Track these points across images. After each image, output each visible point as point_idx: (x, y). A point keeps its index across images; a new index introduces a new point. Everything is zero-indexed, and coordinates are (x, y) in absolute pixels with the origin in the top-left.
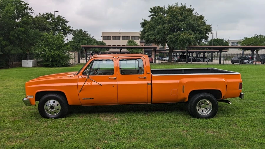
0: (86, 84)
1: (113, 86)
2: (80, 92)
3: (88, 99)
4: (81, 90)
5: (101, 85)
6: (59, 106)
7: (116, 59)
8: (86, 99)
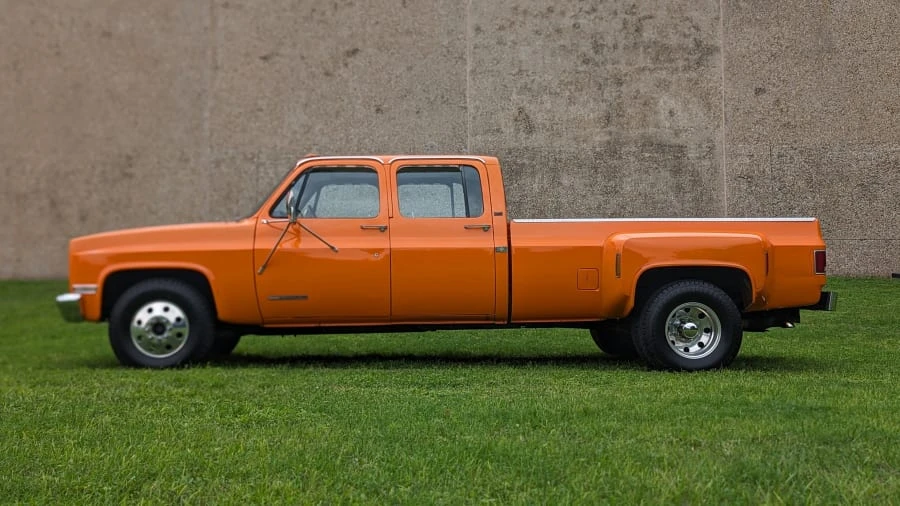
0: (284, 245)
2: (260, 274)
3: (287, 299)
4: (264, 267)
5: (333, 248)
6: (185, 323)
8: (281, 299)
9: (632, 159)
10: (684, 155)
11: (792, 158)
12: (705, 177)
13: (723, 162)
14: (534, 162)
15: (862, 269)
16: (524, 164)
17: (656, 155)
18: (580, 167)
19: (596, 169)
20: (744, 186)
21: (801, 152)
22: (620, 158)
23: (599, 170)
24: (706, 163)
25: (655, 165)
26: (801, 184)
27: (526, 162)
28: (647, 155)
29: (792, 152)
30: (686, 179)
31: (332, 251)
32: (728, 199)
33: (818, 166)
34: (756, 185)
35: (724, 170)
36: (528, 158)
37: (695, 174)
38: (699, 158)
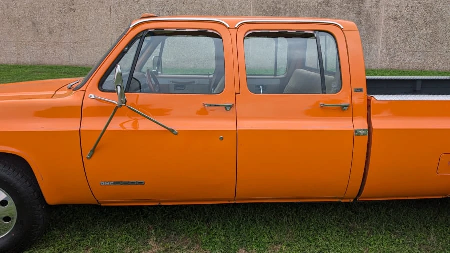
0: (115, 126)
1: (221, 136)
2: (89, 159)
3: (122, 184)
4: (93, 151)
5: (172, 131)
6: (12, 206)
7: (234, 32)
8: (115, 184)
9: (337, 7)
10: (364, 6)
11: (418, 8)
12: (373, 17)
13: (383, 9)
14: (286, 8)
15: (445, 67)
16: (281, 8)
17: (349, 5)
18: (310, 10)
19: (318, 12)
20: (392, 23)
21: (424, 5)
22: (331, 6)
23: (320, 13)
24: (374, 10)
25: (348, 11)
26: (422, 22)
27: (282, 7)
28: (345, 5)
29: (419, 5)
30: (363, 19)
31: (171, 134)
32: (383, 30)
33: (431, 13)
34: (398, 23)
35: (383, 14)
36: (283, 5)
37: (368, 16)
38: (371, 7)
